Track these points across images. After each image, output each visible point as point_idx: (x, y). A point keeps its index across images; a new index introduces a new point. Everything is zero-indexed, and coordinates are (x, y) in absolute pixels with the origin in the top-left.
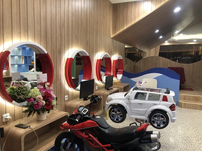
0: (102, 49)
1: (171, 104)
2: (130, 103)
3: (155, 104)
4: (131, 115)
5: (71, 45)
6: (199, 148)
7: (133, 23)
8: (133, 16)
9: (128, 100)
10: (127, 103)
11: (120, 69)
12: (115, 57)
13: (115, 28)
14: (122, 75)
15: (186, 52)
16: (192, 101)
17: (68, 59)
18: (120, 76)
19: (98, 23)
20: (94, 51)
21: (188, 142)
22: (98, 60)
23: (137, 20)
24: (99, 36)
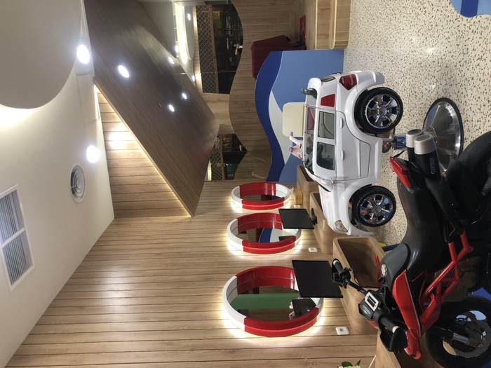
0: (218, 239)
1: (339, 87)
2: (345, 178)
3: (344, 122)
4: (373, 174)
5: (214, 323)
6: (442, 9)
7: (156, 170)
8: (142, 172)
9: (338, 184)
10: (346, 186)
11: (263, 191)
12: (236, 206)
13: (170, 210)
14: (277, 185)
15: (215, 31)
16: (329, 19)
17: (247, 330)
18: (281, 190)
19: (159, 254)
20: (223, 261)
21: (431, 33)
22: (245, 250)
23: (149, 161)
24: (189, 250)
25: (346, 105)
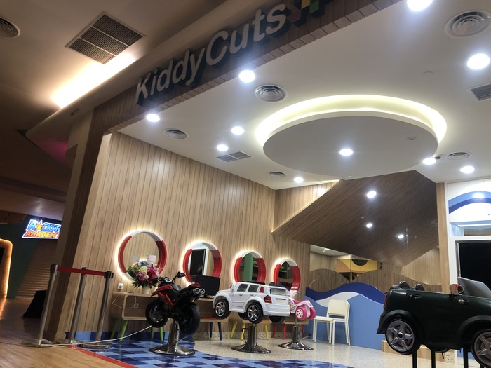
3: (252, 296)
4: (232, 308)
10: (230, 296)
13: (277, 221)
25: (258, 297)
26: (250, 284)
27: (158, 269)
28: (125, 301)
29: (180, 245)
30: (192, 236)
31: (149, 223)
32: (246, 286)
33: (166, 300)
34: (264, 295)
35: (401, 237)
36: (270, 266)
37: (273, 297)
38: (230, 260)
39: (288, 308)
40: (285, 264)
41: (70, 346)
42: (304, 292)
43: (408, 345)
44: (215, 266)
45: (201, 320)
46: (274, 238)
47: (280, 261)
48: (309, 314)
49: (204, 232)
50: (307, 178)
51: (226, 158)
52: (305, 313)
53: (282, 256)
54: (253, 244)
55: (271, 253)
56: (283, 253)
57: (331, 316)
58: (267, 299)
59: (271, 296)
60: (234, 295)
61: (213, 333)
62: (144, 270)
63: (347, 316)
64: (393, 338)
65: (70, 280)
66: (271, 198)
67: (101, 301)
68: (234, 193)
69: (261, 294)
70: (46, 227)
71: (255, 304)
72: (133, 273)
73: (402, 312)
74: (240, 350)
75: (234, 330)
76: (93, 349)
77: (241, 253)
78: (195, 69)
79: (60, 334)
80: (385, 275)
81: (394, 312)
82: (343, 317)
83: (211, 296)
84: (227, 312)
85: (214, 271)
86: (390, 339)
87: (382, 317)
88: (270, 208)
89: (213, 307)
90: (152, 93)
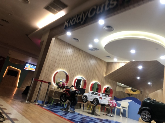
4: (89, 99)
8: (114, 68)
26: (95, 92)
27: (66, 84)
28: (54, 93)
29: (73, 76)
30: (78, 74)
31: (64, 68)
32: (94, 93)
33: (67, 94)
34: (100, 96)
35: (149, 83)
36: (103, 88)
37: (103, 97)
38: (89, 84)
39: (107, 102)
40: (108, 88)
41: (36, 104)
42: (113, 98)
43: (148, 119)
44: (84, 85)
45: (78, 102)
46: (105, 79)
47: (106, 86)
48: (114, 105)
49: (82, 73)
50: (118, 59)
51: (91, 50)
52: (113, 105)
53: (107, 85)
54: (98, 80)
55: (103, 83)
56: (108, 84)
57: (122, 107)
58: (100, 98)
59: (102, 97)
60: (90, 95)
61: (81, 107)
62: (61, 83)
63: (127, 107)
64: (143, 116)
65: (38, 83)
66: (105, 65)
67: (46, 91)
68: (93, 62)
69: (99, 96)
70: (31, 67)
71: (96, 99)
72: (57, 84)
73: (147, 108)
74: (90, 114)
75: (88, 107)
76: (42, 106)
77: (93, 82)
78: (84, 18)
79: (33, 100)
80: (142, 96)
81: (144, 108)
82: (126, 108)
83: (82, 95)
84: (87, 101)
85: (84, 87)
86: (142, 116)
87: (140, 109)
88: (105, 68)
89: (82, 98)
90: (69, 25)
